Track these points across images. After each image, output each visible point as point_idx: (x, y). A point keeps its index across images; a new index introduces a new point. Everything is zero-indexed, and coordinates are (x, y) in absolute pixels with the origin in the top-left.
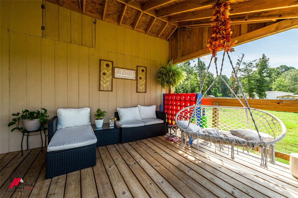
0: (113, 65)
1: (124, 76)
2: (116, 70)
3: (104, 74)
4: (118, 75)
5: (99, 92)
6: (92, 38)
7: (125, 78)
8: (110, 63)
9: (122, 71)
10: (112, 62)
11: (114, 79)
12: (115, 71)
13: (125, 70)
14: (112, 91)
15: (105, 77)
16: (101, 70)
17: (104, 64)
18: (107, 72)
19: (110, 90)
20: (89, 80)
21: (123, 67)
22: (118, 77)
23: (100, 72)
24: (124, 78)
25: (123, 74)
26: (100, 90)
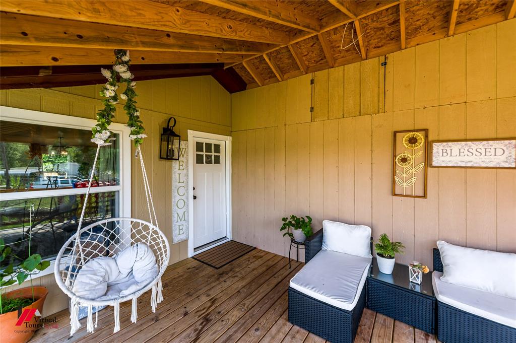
0: (426, 137)
1: (466, 159)
2: (437, 148)
3: (404, 160)
4: (442, 159)
5: (391, 197)
6: (379, 95)
7: (469, 165)
8: (420, 136)
9: (455, 147)
10: (426, 131)
11: (429, 169)
12: (434, 151)
13: (470, 143)
14: (424, 196)
15: (406, 166)
16: (397, 154)
17: (403, 139)
18: (412, 155)
19: (421, 194)
20: (372, 175)
21: (463, 137)
22: (443, 165)
23: (395, 156)
24: (463, 165)
25: (462, 154)
26: (394, 194)
